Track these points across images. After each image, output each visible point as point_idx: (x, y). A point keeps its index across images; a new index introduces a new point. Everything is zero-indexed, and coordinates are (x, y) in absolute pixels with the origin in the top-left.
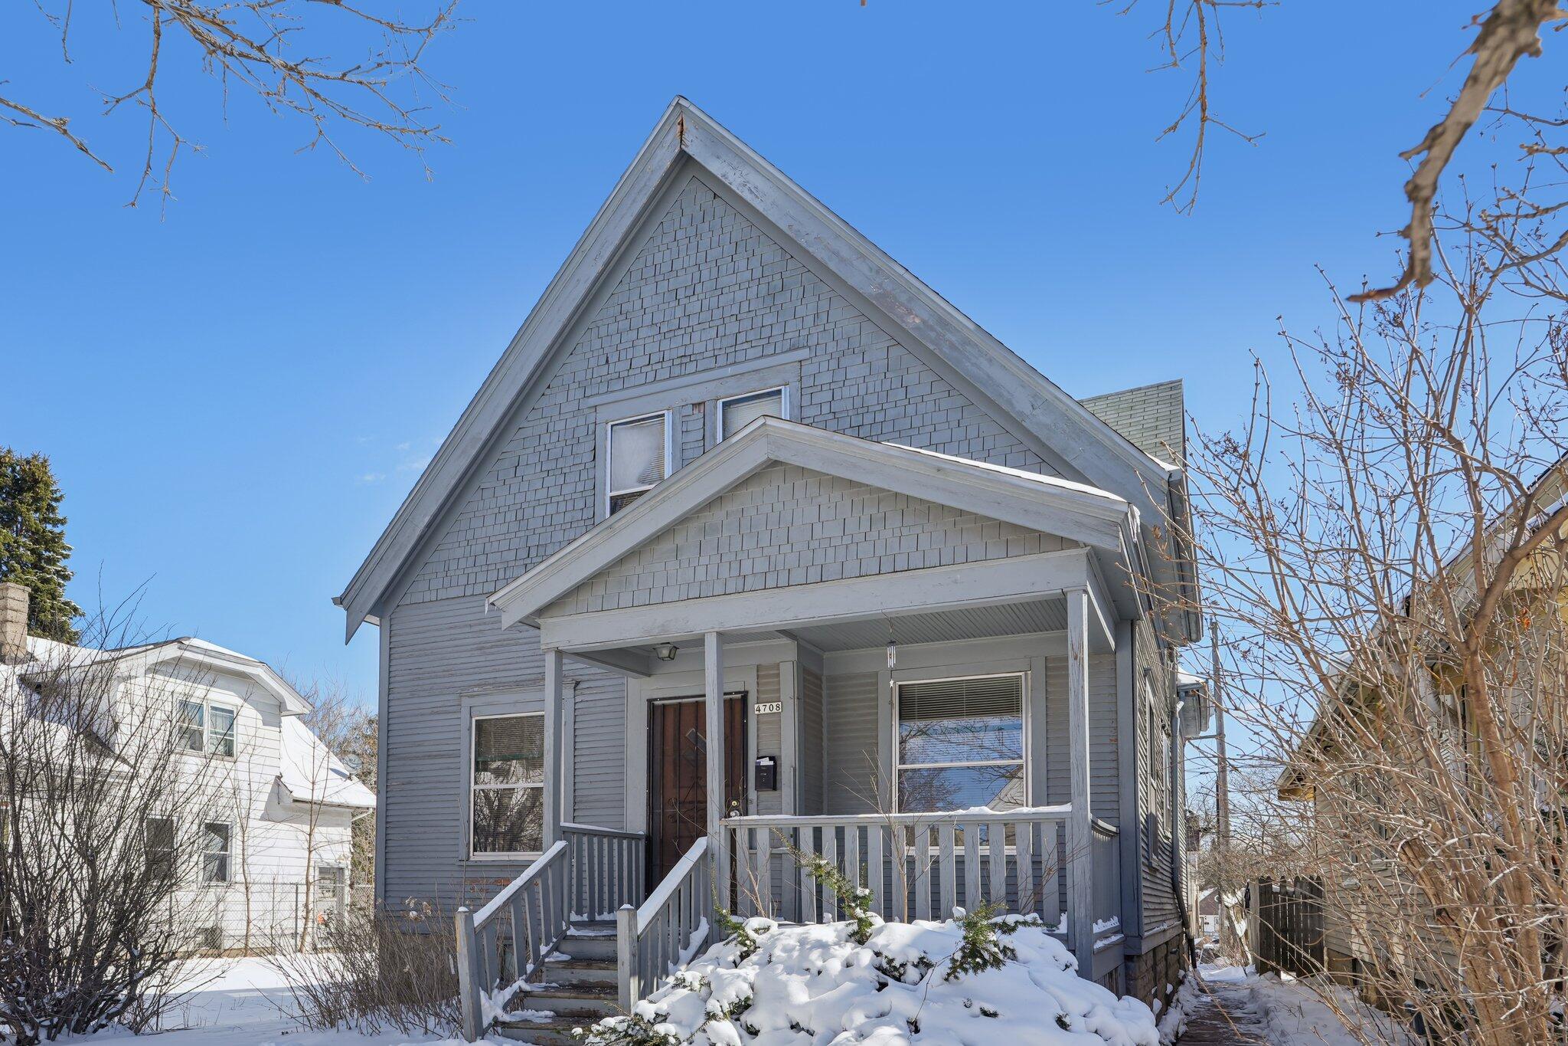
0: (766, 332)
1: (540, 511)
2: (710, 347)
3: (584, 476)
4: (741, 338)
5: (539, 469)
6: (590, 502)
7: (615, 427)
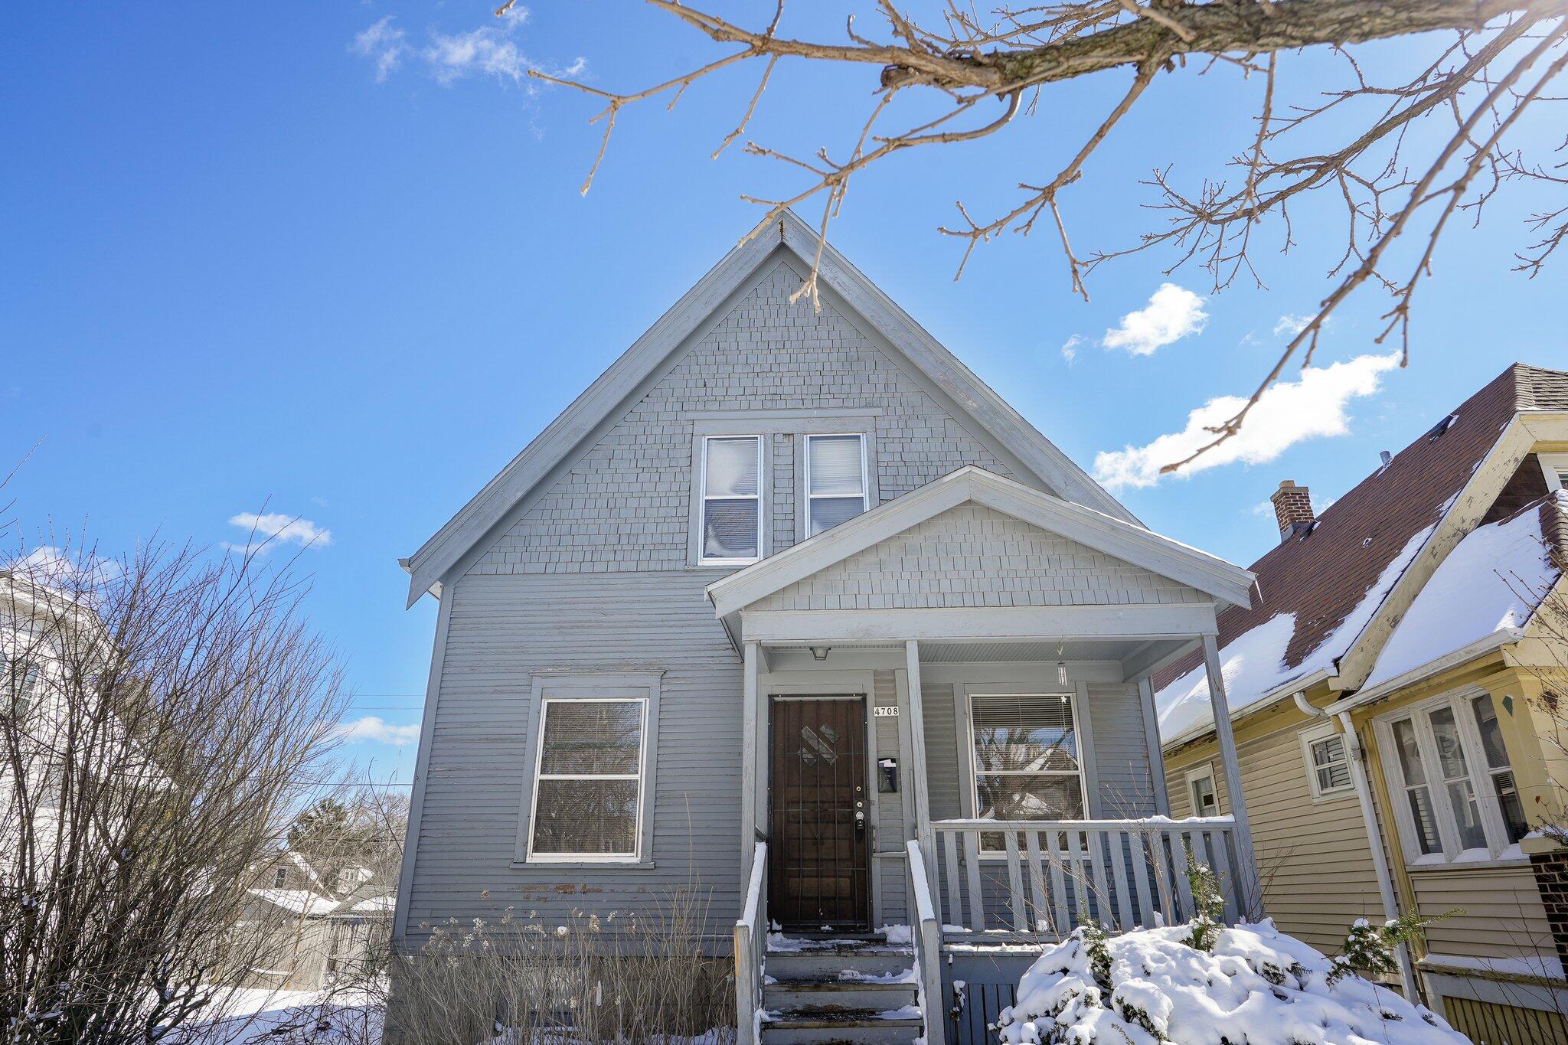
0: (846, 389)
1: (633, 503)
2: (798, 391)
3: (679, 478)
4: (825, 389)
5: (633, 464)
6: (684, 501)
7: (711, 441)
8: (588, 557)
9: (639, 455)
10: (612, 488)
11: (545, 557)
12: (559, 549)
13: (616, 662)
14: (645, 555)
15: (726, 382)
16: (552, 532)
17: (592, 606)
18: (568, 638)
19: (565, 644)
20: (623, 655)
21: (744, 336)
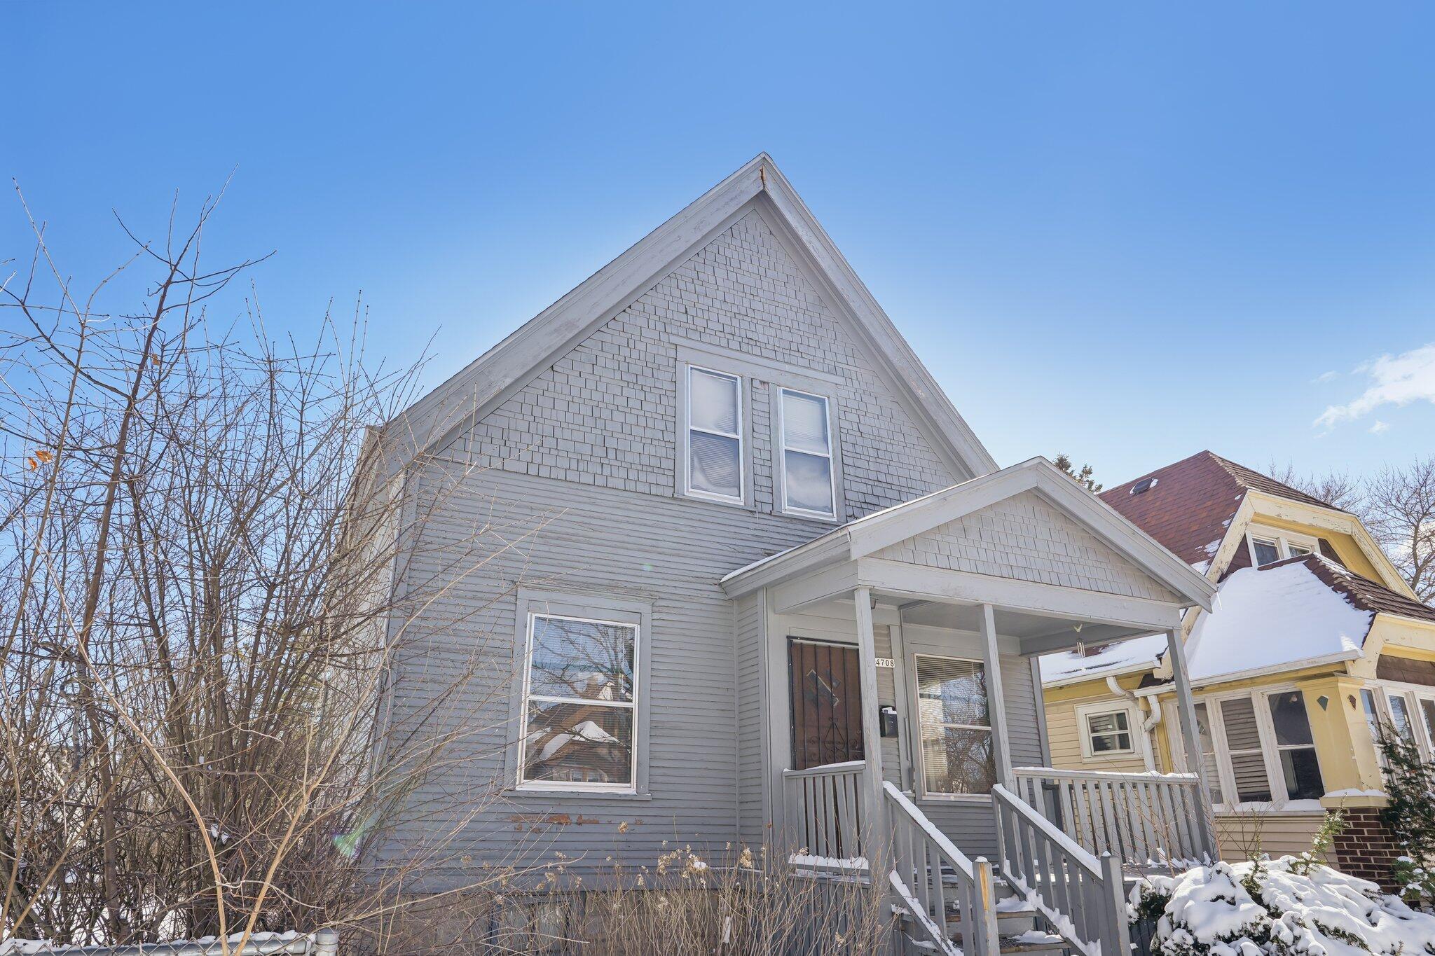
1: (618, 417)
2: (771, 342)
4: (794, 346)
5: (618, 376)
6: (671, 426)
7: (694, 371)
8: (574, 465)
9: (623, 367)
10: (597, 396)
11: (526, 456)
12: (541, 450)
13: (606, 582)
14: (633, 475)
15: (706, 313)
16: (533, 430)
17: (580, 519)
18: (554, 549)
19: (551, 555)
20: (612, 576)
21: (721, 273)
